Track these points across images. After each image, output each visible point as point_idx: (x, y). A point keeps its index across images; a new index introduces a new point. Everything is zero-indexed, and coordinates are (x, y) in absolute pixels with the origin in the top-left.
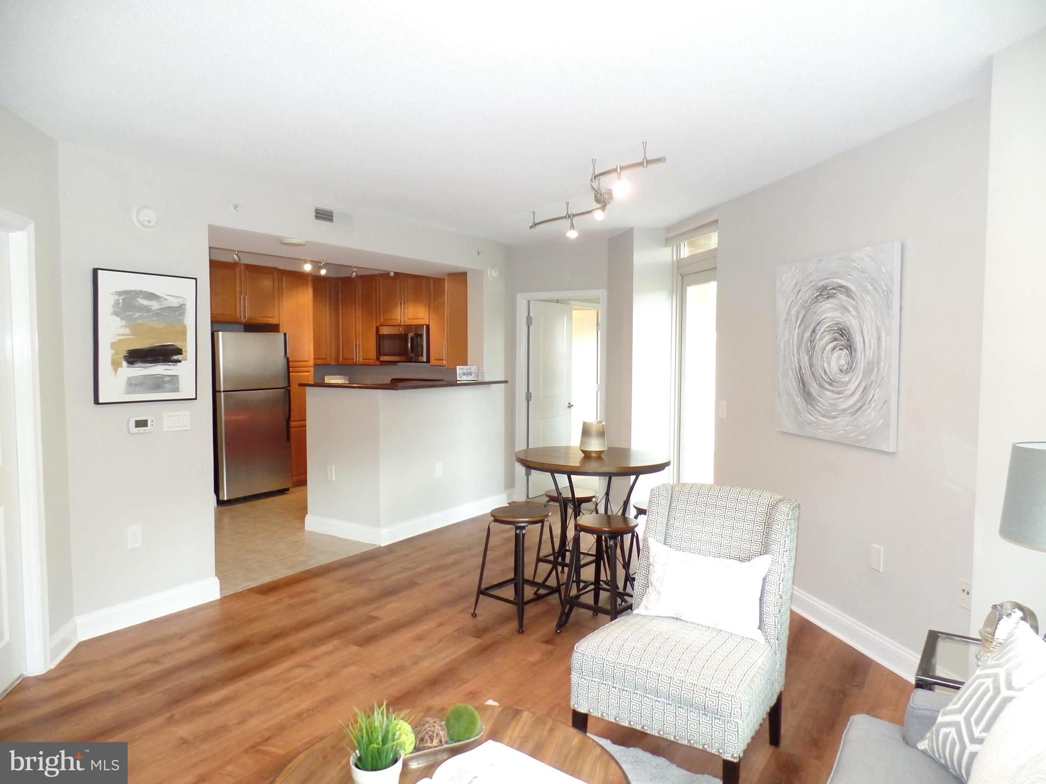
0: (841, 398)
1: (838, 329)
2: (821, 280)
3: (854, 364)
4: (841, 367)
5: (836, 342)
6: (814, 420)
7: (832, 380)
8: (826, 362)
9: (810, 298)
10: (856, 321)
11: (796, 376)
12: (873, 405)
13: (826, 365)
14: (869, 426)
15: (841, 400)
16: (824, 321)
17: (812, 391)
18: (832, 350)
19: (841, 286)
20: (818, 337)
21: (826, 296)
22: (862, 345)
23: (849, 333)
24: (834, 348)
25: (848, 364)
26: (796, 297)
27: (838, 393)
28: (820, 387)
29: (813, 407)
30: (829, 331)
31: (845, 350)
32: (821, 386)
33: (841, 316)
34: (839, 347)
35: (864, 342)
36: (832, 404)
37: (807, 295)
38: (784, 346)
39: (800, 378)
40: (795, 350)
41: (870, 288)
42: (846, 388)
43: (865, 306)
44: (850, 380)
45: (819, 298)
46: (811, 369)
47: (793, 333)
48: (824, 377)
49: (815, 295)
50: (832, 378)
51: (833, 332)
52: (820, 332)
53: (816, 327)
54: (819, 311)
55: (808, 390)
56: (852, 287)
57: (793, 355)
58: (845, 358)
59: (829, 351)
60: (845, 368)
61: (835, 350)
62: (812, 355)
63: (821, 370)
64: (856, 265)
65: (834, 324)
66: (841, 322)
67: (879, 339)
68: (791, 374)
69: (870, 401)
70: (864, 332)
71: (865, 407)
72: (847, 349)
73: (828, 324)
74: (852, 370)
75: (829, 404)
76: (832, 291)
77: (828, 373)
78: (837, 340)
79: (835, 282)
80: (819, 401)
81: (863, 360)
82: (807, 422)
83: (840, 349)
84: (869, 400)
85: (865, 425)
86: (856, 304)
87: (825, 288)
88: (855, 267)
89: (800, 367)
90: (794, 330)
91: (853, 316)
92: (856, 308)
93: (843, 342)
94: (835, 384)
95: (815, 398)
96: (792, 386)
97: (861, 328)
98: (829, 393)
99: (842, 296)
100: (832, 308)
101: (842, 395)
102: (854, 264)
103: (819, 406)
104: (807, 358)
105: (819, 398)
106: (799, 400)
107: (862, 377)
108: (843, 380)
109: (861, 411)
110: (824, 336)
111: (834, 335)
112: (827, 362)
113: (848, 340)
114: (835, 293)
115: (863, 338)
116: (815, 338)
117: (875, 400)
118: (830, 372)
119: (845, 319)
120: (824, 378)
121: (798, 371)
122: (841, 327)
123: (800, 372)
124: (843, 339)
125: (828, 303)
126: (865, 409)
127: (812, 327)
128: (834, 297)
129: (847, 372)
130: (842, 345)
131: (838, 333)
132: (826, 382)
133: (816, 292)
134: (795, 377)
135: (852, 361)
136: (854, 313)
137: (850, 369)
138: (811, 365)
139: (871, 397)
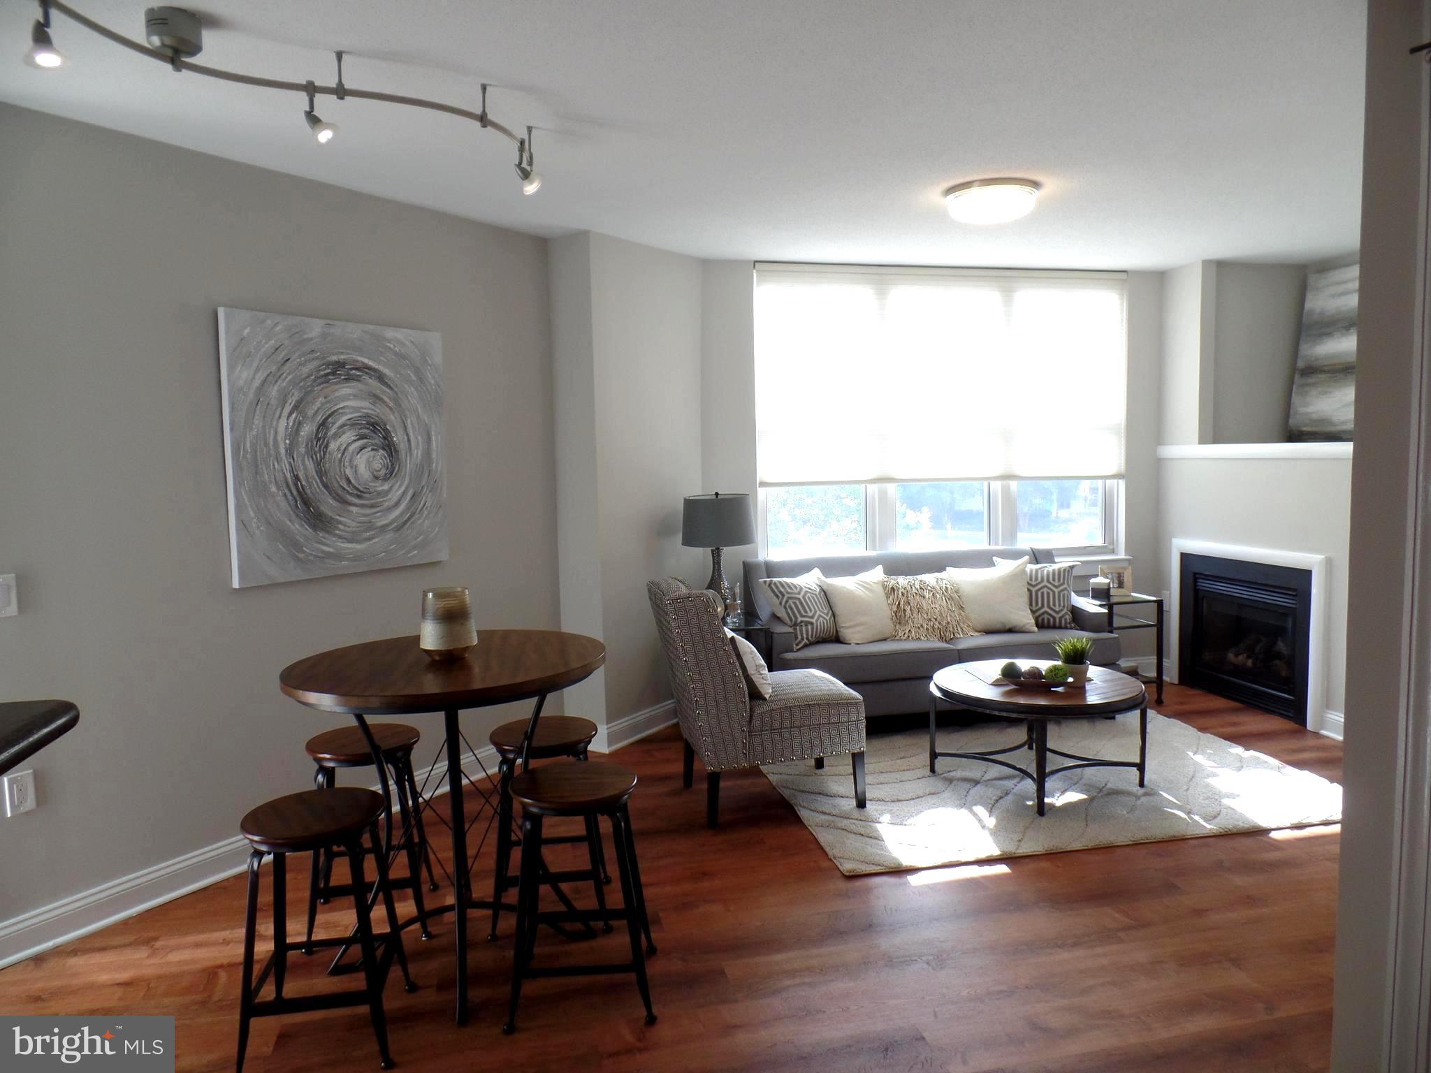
0: (377, 512)
1: (368, 423)
2: (334, 354)
3: (397, 469)
4: (375, 473)
5: (366, 441)
6: (331, 550)
7: (361, 491)
8: (349, 467)
9: (312, 375)
10: (396, 414)
11: (287, 491)
12: (426, 513)
13: (348, 472)
14: (421, 537)
15: (379, 514)
16: (340, 411)
17: (324, 509)
18: (358, 450)
19: (369, 368)
20: (333, 431)
21: (343, 377)
22: (407, 443)
23: (386, 430)
24: (362, 449)
25: (387, 468)
26: (279, 370)
27: (372, 506)
28: (340, 502)
29: (328, 532)
30: (352, 425)
31: (381, 452)
32: (345, 502)
33: (371, 406)
34: (371, 448)
35: (409, 440)
36: (364, 523)
37: (305, 370)
38: (252, 445)
39: (295, 493)
40: (283, 451)
41: (414, 377)
42: (385, 499)
43: (408, 399)
44: (391, 488)
45: (330, 377)
46: (321, 478)
47: (274, 423)
48: (346, 487)
49: (322, 373)
50: (361, 489)
51: (359, 427)
52: (337, 425)
53: (327, 418)
54: (332, 397)
55: (317, 509)
56: (386, 371)
57: (278, 459)
58: (381, 461)
59: (353, 452)
60: (383, 472)
61: (366, 450)
62: (323, 458)
63: (341, 479)
64: (392, 346)
65: (360, 417)
66: (372, 415)
67: (429, 438)
68: (274, 489)
69: (422, 509)
70: (408, 430)
71: (416, 516)
72: (384, 449)
73: (350, 416)
74: (394, 474)
75: (359, 523)
76: (354, 371)
77: (353, 481)
78: (366, 438)
79: (357, 361)
80: (340, 522)
81: (408, 462)
82: (319, 557)
83: (373, 450)
84: (419, 508)
85: (418, 538)
86: (395, 395)
87: (341, 365)
88: (390, 348)
89: (297, 478)
90: (278, 421)
91: (391, 408)
92: (396, 400)
93: (378, 440)
94: (364, 495)
95: (331, 518)
96: (281, 506)
97: (404, 424)
98: (357, 509)
99: (371, 381)
100: (354, 396)
101: (378, 509)
102: (388, 344)
103: (340, 530)
104: (310, 465)
105: (338, 517)
106: (298, 528)
107: (409, 484)
108: (381, 489)
109: (410, 523)
110: (344, 433)
111: (364, 431)
112: (352, 467)
113: (385, 438)
114: (361, 376)
115: (407, 435)
116: (326, 433)
117: (427, 508)
118: (357, 479)
119: (378, 411)
120: (348, 489)
121: (291, 483)
122: (372, 420)
123: (296, 485)
124: (376, 436)
125: (347, 387)
126: (415, 520)
127: (319, 418)
128: (359, 381)
129: (385, 479)
130: (375, 445)
131: (368, 429)
132: (351, 494)
133: (325, 369)
134: (285, 495)
135: (392, 464)
136: (391, 404)
137: (391, 472)
138: (321, 473)
139: (422, 503)
